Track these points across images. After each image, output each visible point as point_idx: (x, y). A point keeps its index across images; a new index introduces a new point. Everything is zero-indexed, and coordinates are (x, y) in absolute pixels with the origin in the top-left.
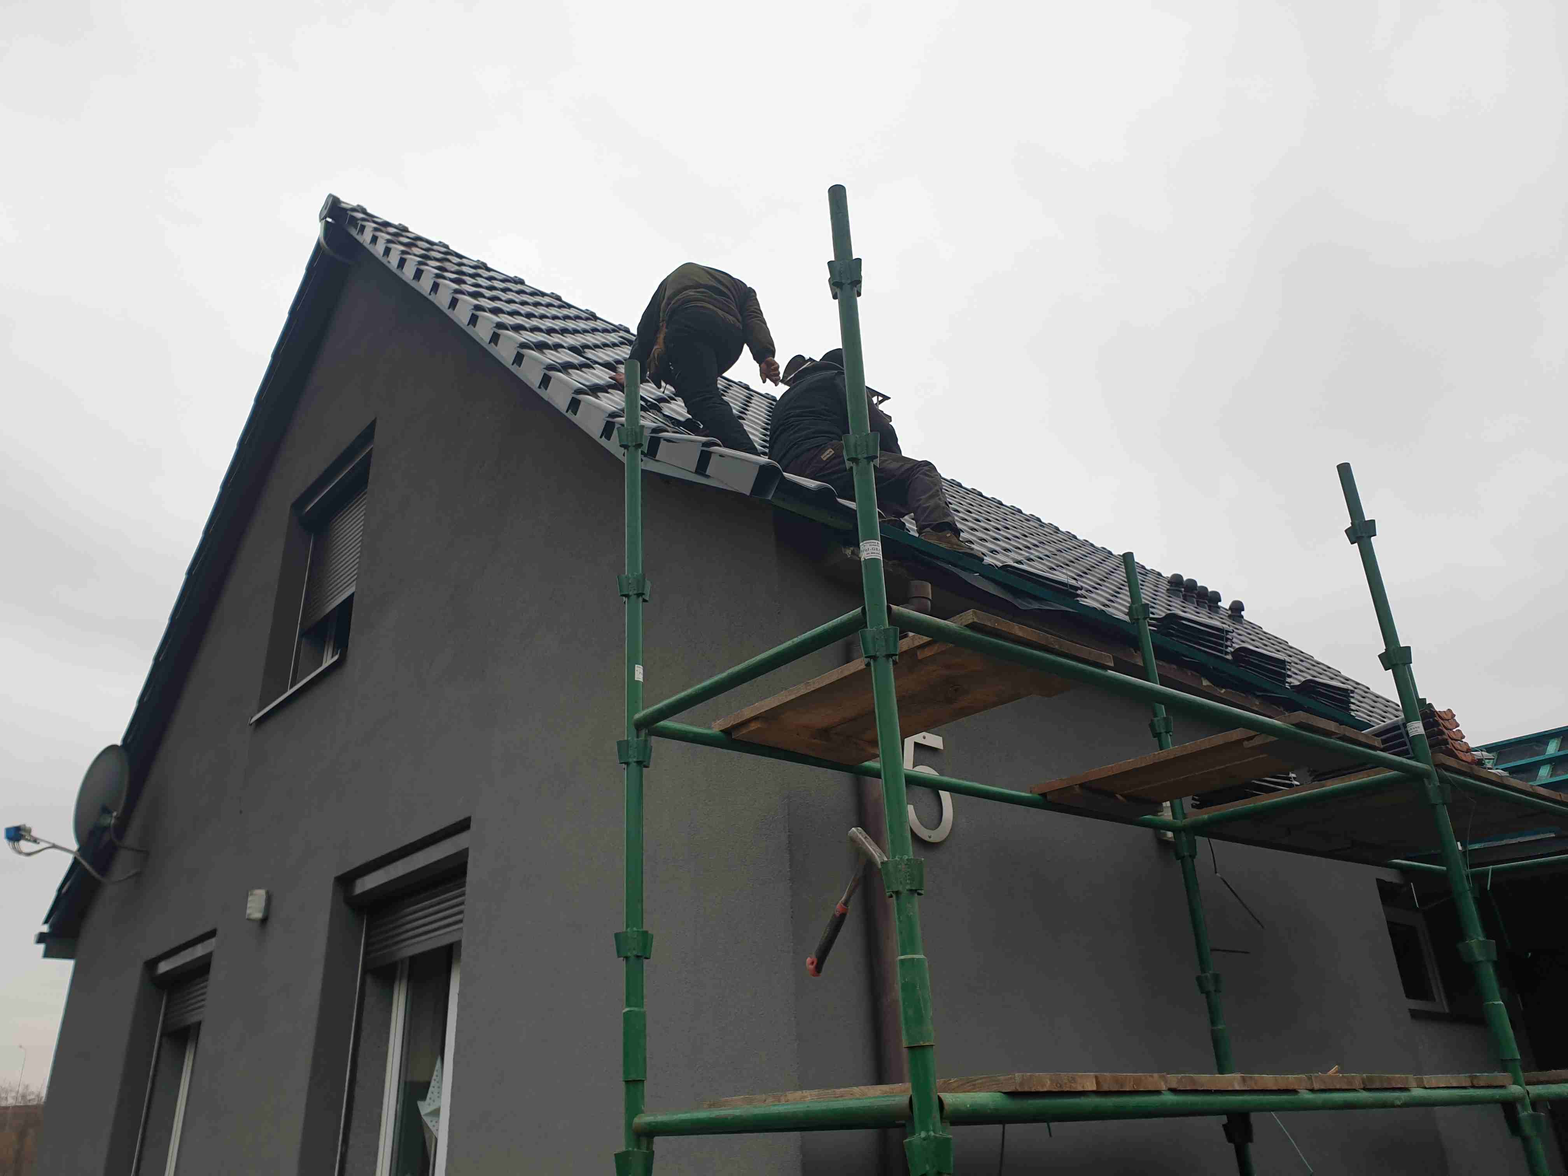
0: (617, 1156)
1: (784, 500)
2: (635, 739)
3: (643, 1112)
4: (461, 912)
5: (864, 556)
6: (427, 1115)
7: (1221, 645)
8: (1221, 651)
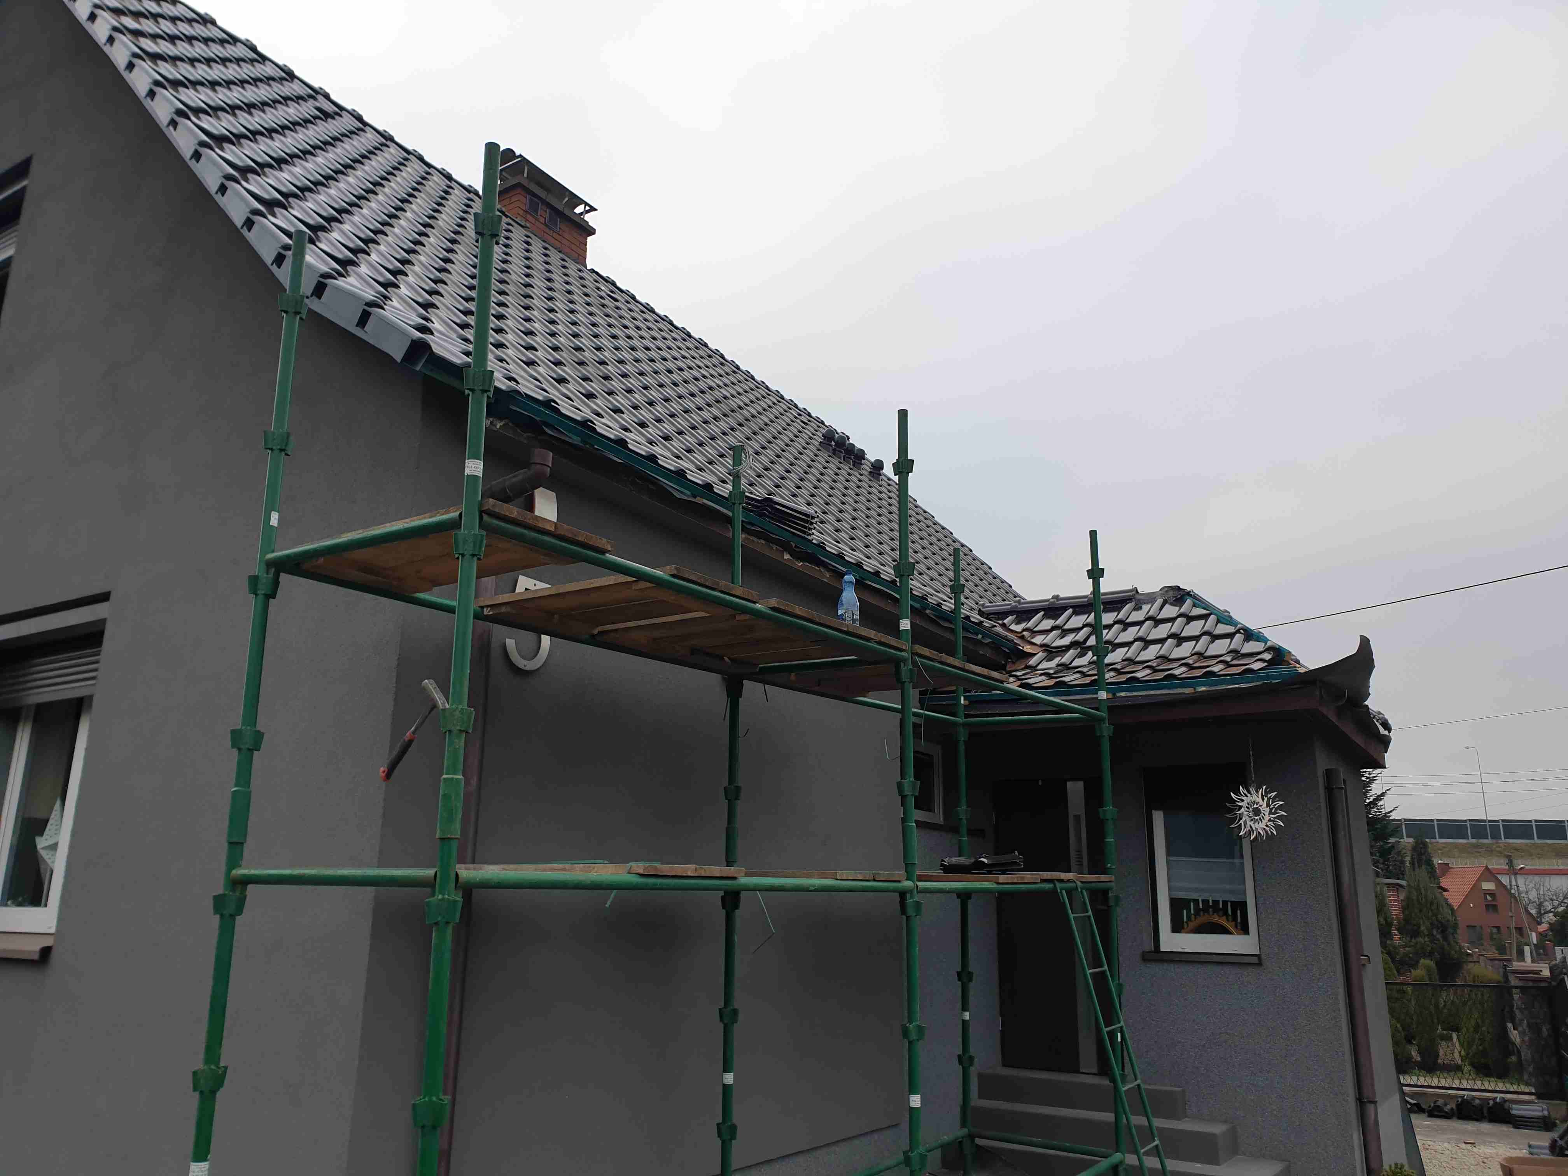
0: (215, 897)
1: (432, 370)
2: (265, 575)
3: (240, 866)
4: (96, 670)
5: (467, 472)
6: (43, 848)
7: (806, 527)
8: (805, 533)
